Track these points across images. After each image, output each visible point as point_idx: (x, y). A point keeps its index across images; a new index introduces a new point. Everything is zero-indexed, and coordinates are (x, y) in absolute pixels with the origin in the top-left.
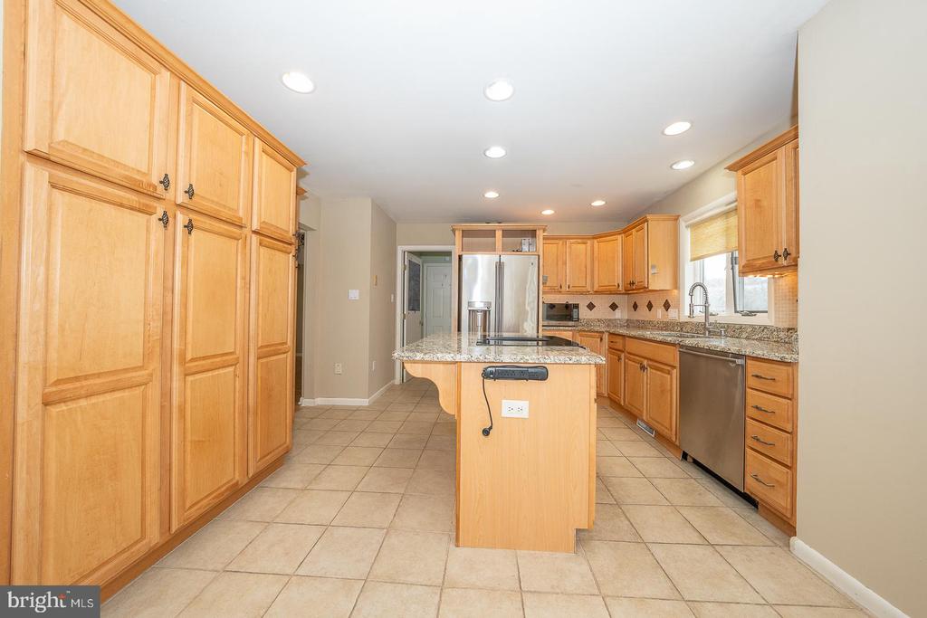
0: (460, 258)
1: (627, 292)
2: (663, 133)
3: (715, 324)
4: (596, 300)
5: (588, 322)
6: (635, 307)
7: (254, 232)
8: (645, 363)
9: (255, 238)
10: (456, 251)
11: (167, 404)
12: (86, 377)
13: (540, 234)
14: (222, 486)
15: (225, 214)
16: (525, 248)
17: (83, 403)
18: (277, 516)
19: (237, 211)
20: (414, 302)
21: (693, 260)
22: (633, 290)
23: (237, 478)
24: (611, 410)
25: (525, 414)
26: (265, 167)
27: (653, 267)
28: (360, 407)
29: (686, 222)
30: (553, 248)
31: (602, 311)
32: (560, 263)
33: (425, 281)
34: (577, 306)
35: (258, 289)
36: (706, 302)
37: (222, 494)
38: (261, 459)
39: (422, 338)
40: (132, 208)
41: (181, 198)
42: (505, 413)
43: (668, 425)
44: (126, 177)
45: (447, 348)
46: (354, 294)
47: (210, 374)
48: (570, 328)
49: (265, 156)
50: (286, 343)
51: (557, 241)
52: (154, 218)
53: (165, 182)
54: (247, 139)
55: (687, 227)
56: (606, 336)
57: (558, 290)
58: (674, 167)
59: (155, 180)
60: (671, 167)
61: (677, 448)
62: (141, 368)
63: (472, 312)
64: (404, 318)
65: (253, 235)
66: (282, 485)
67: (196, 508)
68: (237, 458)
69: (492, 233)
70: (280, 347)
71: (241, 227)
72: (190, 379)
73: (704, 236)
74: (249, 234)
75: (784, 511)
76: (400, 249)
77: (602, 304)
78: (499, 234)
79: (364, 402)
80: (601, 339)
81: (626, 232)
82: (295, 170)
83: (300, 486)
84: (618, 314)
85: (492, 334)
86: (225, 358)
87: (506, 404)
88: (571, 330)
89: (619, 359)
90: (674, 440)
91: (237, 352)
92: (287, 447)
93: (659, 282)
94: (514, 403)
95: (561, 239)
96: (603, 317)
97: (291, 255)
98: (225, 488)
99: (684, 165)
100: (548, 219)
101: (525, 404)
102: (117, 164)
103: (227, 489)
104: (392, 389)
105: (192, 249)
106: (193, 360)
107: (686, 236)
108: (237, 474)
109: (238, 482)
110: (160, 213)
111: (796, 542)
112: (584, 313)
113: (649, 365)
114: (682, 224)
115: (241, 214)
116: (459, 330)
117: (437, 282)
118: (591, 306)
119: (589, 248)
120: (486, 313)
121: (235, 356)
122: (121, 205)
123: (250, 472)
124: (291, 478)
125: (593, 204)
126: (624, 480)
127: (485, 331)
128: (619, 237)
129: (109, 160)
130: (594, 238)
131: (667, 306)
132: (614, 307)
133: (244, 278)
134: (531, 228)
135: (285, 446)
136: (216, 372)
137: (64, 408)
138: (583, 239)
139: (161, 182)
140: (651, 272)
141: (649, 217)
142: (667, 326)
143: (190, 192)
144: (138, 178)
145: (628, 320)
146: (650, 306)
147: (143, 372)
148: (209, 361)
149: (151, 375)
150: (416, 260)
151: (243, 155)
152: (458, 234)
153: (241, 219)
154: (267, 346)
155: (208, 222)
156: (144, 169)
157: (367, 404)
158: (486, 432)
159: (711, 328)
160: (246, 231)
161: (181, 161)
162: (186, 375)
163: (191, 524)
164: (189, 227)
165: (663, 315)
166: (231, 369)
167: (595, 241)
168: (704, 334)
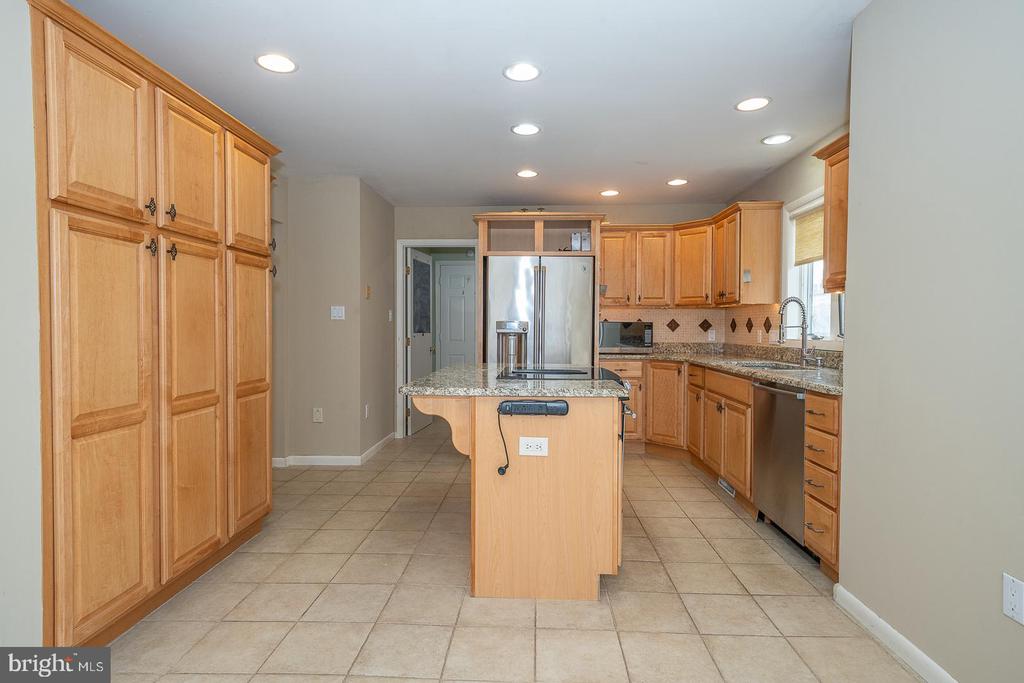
0: (485, 259)
1: (718, 305)
2: (736, 109)
3: (813, 352)
4: (681, 317)
5: (669, 349)
6: (734, 326)
7: (230, 247)
8: (723, 401)
9: (230, 254)
10: (481, 245)
11: (156, 445)
12: (98, 413)
13: (596, 226)
14: (206, 541)
15: (202, 229)
16: (576, 244)
17: (96, 438)
18: (268, 578)
19: (212, 225)
20: (422, 320)
21: (798, 264)
22: (724, 304)
23: (219, 535)
24: (691, 467)
25: (545, 452)
26: (238, 163)
27: (747, 272)
28: (349, 466)
29: (790, 211)
30: (615, 244)
31: (689, 331)
32: (628, 265)
33: (437, 285)
34: (650, 326)
35: (235, 315)
36: (804, 322)
37: (206, 550)
38: (242, 516)
39: (434, 370)
40: (125, 239)
41: (162, 220)
42: (523, 451)
43: (742, 479)
44: (121, 208)
45: (460, 383)
46: (338, 312)
47: (193, 414)
48: (639, 356)
49: (237, 152)
50: (265, 379)
51: (623, 234)
52: (142, 246)
53: (152, 206)
54: (219, 137)
55: (792, 219)
56: (685, 368)
57: (624, 303)
58: (765, 142)
59: (141, 206)
60: (762, 141)
61: (752, 506)
62: (136, 406)
63: (503, 336)
64: (408, 344)
65: (229, 251)
66: (265, 550)
67: (184, 561)
68: (218, 513)
69: (530, 224)
70: (258, 384)
71: (216, 243)
72: (176, 418)
73: (808, 234)
74: (224, 249)
75: (829, 557)
76: (400, 245)
77: (689, 320)
78: (539, 226)
79: (355, 460)
80: (679, 372)
81: (716, 221)
82: (268, 160)
83: (287, 551)
84: (711, 336)
85: (530, 365)
86: (206, 396)
87: (523, 441)
88: (640, 360)
89: (698, 398)
90: (748, 495)
91: (217, 390)
92: (268, 506)
93: (754, 293)
94: (533, 442)
95: (628, 230)
96: (691, 341)
97: (267, 270)
98: (207, 545)
99: (779, 140)
100: (610, 202)
101: (544, 441)
102: (112, 195)
103: (209, 547)
104: (391, 445)
105: (175, 277)
106: (179, 398)
107: (791, 230)
108: (219, 530)
109: (219, 540)
110: (147, 241)
111: (839, 588)
112: (661, 335)
113: (728, 405)
114: (786, 215)
115: (216, 229)
116: (485, 361)
117: (453, 289)
118: (673, 325)
119: (668, 244)
120: (521, 337)
121: (215, 395)
122: (117, 238)
123: (230, 530)
124: (276, 542)
125: (670, 183)
126: (677, 540)
127: (519, 361)
128: (709, 229)
129: (107, 193)
130: (676, 228)
131: (768, 326)
132: (706, 326)
133: (221, 304)
134: (584, 218)
135: (266, 505)
136: (198, 413)
137: (84, 442)
138: (661, 231)
139: (147, 207)
140: (744, 280)
141: (741, 204)
142: (766, 353)
143: (172, 213)
144: (128, 206)
145: (724, 345)
146: (750, 326)
147: (138, 410)
148: (192, 399)
149: (145, 413)
150: (425, 259)
151: (216, 157)
152: (482, 228)
153: (216, 234)
154: (246, 383)
155: (187, 242)
156: (132, 196)
157: (359, 464)
158: (502, 471)
159: (808, 357)
160: (221, 247)
161: (161, 178)
162: (173, 414)
163: (181, 576)
164: (173, 251)
165: (765, 339)
166: (212, 409)
167: (677, 233)
168: (801, 364)
